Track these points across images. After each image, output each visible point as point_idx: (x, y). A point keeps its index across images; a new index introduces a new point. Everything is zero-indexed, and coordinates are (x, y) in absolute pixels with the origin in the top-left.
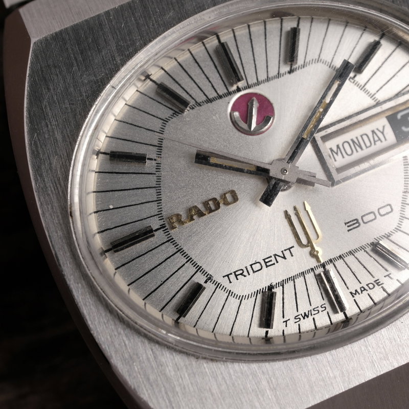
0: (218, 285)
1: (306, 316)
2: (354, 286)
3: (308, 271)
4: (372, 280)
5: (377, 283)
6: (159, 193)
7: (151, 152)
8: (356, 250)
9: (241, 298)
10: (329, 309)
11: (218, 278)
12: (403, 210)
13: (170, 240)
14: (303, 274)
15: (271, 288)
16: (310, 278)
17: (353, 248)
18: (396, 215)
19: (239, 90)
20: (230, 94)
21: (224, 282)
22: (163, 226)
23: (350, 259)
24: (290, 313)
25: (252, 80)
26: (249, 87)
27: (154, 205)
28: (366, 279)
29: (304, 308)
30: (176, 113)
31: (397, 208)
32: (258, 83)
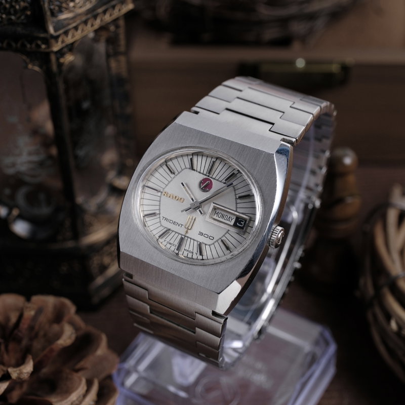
0: (160, 217)
1: (170, 244)
2: (187, 248)
3: (181, 234)
4: (192, 251)
5: (192, 253)
6: (168, 184)
7: (176, 173)
8: (195, 240)
9: (161, 225)
10: (176, 247)
11: (161, 216)
12: (215, 242)
13: (160, 197)
14: (179, 234)
15: (169, 230)
16: (180, 236)
17: (192, 238)
18: (213, 241)
19: (209, 176)
20: (206, 175)
21: (162, 218)
22: (162, 192)
23: (192, 241)
24: (168, 240)
25: (214, 177)
26: (212, 178)
27: (165, 185)
28: (191, 249)
29: (171, 242)
30: (190, 168)
31: (215, 240)
32: (214, 179)
